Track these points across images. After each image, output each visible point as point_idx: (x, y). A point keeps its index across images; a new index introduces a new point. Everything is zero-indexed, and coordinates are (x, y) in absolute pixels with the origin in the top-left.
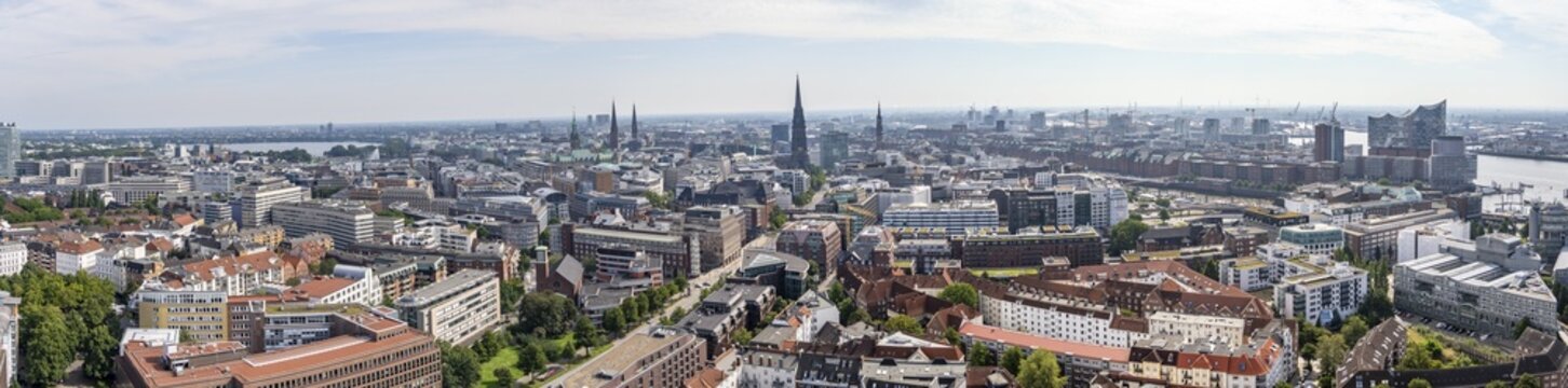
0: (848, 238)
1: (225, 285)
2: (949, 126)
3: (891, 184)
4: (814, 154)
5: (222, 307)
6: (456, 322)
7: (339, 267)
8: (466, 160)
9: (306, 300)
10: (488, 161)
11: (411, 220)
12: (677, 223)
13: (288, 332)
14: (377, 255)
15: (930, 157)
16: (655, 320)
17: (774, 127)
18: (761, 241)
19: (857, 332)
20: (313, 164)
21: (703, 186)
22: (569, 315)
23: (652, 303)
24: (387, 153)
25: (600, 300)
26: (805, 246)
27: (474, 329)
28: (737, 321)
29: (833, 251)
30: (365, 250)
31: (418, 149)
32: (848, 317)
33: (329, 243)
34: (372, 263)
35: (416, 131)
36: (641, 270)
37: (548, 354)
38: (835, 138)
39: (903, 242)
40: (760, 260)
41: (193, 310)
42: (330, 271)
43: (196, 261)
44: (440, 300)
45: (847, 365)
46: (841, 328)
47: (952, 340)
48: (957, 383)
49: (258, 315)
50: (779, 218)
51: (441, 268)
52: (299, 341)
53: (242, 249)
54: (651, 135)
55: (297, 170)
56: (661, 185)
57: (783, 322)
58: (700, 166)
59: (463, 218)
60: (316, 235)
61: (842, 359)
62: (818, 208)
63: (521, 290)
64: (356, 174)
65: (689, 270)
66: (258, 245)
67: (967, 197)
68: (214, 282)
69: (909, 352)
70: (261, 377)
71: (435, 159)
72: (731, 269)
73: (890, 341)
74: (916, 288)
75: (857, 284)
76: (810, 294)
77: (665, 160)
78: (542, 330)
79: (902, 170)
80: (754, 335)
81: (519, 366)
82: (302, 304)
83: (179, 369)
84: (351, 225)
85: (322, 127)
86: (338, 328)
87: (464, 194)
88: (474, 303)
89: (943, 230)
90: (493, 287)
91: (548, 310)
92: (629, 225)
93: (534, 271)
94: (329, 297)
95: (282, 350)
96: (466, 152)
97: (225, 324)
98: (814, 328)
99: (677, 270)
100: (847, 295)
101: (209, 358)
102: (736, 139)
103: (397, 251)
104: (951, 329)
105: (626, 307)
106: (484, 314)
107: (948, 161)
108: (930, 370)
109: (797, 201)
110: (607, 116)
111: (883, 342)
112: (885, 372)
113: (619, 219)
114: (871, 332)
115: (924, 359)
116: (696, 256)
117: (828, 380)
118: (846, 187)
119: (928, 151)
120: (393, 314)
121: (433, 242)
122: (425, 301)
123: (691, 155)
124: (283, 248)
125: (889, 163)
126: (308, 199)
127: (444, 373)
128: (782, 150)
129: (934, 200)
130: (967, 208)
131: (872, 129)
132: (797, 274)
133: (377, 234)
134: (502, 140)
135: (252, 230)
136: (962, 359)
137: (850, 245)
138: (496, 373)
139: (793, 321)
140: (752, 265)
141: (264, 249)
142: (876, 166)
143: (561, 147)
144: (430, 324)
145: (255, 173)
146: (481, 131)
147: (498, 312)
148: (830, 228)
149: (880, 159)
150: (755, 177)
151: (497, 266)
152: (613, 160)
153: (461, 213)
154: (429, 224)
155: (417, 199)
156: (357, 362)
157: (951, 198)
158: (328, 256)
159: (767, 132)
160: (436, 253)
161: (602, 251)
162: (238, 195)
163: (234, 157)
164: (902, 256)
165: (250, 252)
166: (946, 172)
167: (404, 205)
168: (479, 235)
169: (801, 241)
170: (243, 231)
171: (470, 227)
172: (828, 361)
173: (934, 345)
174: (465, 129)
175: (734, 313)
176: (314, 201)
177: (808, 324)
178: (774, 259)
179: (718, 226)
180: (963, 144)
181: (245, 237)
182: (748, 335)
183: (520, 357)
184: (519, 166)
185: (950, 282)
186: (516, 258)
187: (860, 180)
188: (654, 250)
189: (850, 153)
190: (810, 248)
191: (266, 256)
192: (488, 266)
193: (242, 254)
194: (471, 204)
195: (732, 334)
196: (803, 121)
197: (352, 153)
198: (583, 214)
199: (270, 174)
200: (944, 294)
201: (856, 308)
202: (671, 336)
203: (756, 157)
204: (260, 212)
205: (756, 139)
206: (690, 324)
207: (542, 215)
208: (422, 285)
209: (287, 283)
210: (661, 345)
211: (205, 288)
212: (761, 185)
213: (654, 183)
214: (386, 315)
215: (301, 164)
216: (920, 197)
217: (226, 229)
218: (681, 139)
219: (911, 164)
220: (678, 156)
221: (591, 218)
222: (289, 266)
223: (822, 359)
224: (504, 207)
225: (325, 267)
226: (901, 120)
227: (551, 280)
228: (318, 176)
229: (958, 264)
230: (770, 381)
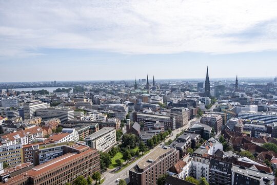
0: (225, 121)
1: (20, 141)
2: (266, 84)
3: (241, 104)
4: (212, 92)
5: (21, 150)
6: (103, 144)
7: (64, 129)
8: (102, 93)
9: (54, 142)
10: (109, 93)
11: (86, 112)
12: (168, 112)
13: (48, 155)
14: (76, 124)
15: (257, 95)
16: (163, 143)
17: (198, 83)
18: (194, 120)
19: (230, 154)
20: (50, 95)
21: (176, 101)
22: (137, 141)
23: (161, 138)
24: (76, 90)
25: (146, 136)
26: (210, 122)
27: (108, 146)
28: (188, 145)
29: (220, 125)
30: (72, 123)
31: (86, 89)
32: (226, 148)
33: (59, 121)
34: (75, 127)
35: (84, 84)
36: (158, 127)
37: (131, 154)
38: (220, 87)
39: (246, 124)
40: (195, 126)
41: (8, 153)
42: (61, 131)
43: (6, 134)
44: (98, 137)
45: (227, 165)
46: (223, 152)
47: (268, 165)
48: (270, 182)
49: (36, 150)
50: (201, 112)
51: (97, 127)
52: (52, 157)
53: (26, 127)
54: (158, 85)
55: (44, 97)
56: (162, 101)
57: (204, 147)
58: (174, 95)
59: (103, 111)
60: (54, 119)
61: (225, 163)
62: (214, 110)
63: (122, 133)
64: (66, 98)
65: (172, 127)
66: (32, 125)
67: (274, 111)
68: (15, 141)
69: (250, 165)
70: (40, 174)
71: (92, 93)
72: (186, 128)
73: (242, 160)
74: (252, 141)
75: (229, 137)
76: (212, 139)
77: (163, 93)
78: (129, 146)
79: (246, 99)
80: (194, 151)
81: (123, 158)
82: (53, 144)
83: (6, 179)
84: (66, 115)
85: (52, 82)
86: (66, 150)
87: (102, 103)
88: (108, 138)
89: (263, 122)
90: (114, 132)
91: (131, 139)
92: (154, 113)
93: (126, 127)
94: (61, 140)
95: (47, 162)
96: (102, 90)
97: (22, 156)
98: (214, 151)
99: (169, 127)
100: (225, 141)
101: (19, 171)
102: (186, 87)
103: (82, 122)
104: (267, 160)
105: (154, 138)
106: (111, 141)
107: (265, 97)
108: (258, 174)
109: (207, 107)
110: (145, 79)
111: (240, 159)
112: (241, 171)
113: (150, 111)
114: (235, 155)
115: (256, 169)
116: (174, 123)
117: (220, 170)
118: (224, 104)
119: (256, 93)
120: (84, 143)
121: (94, 119)
122: (94, 138)
123: (171, 92)
124: (42, 125)
125: (240, 97)
126: (49, 107)
127: (101, 163)
128: (201, 91)
129: (258, 111)
130: (274, 115)
131: (233, 84)
132: (208, 131)
133: (75, 117)
134: (113, 87)
135: (29, 120)
136: (272, 173)
137: (226, 124)
138: (116, 161)
139: (207, 147)
140: (193, 127)
141: (35, 126)
142: (236, 97)
143: (131, 89)
144: (95, 146)
145: (27, 99)
146: (106, 84)
147: (115, 140)
148: (219, 117)
149: (237, 95)
150: (192, 99)
151: (114, 125)
152: (148, 93)
153: (102, 109)
154: (92, 113)
155: (87, 105)
156: (74, 162)
157: (266, 110)
158: (59, 126)
159: (196, 85)
160: (95, 122)
161: (146, 121)
162: (22, 107)
163: (18, 93)
164: (245, 129)
165: (29, 128)
166: (265, 101)
167: (83, 107)
168: (108, 116)
169: (209, 121)
170: (25, 120)
171: (105, 114)
172: (220, 163)
173: (260, 165)
174: (101, 83)
175: (187, 142)
176: (52, 107)
177: (212, 149)
178: (200, 126)
179: (181, 114)
180: (272, 91)
181: (26, 122)
182: (192, 150)
183: (123, 156)
184: (119, 95)
185: (266, 142)
186: (119, 123)
187: (229, 102)
188: (162, 121)
189: (225, 93)
190: (212, 123)
191: (36, 128)
192: (112, 126)
193: (26, 129)
194: (105, 106)
195: (187, 149)
196: (209, 82)
197: (64, 91)
198: (140, 109)
199: (33, 99)
200: (263, 146)
201: (228, 146)
202: (169, 149)
203: (192, 93)
204: (31, 112)
205: (192, 87)
206: (174, 145)
207: (127, 109)
208: (92, 133)
209: (45, 137)
210: (166, 151)
211: (12, 144)
212: (195, 102)
213: (160, 100)
214: (82, 144)
215: (46, 95)
216: (253, 109)
217: (17, 120)
218: (168, 87)
219: (249, 97)
220: (167, 92)
221: (142, 111)
222: (45, 131)
223: (218, 162)
224: (115, 107)
225: (58, 130)
226: (245, 82)
227: (131, 130)
228: (52, 99)
229: (270, 136)
230: (200, 167)
